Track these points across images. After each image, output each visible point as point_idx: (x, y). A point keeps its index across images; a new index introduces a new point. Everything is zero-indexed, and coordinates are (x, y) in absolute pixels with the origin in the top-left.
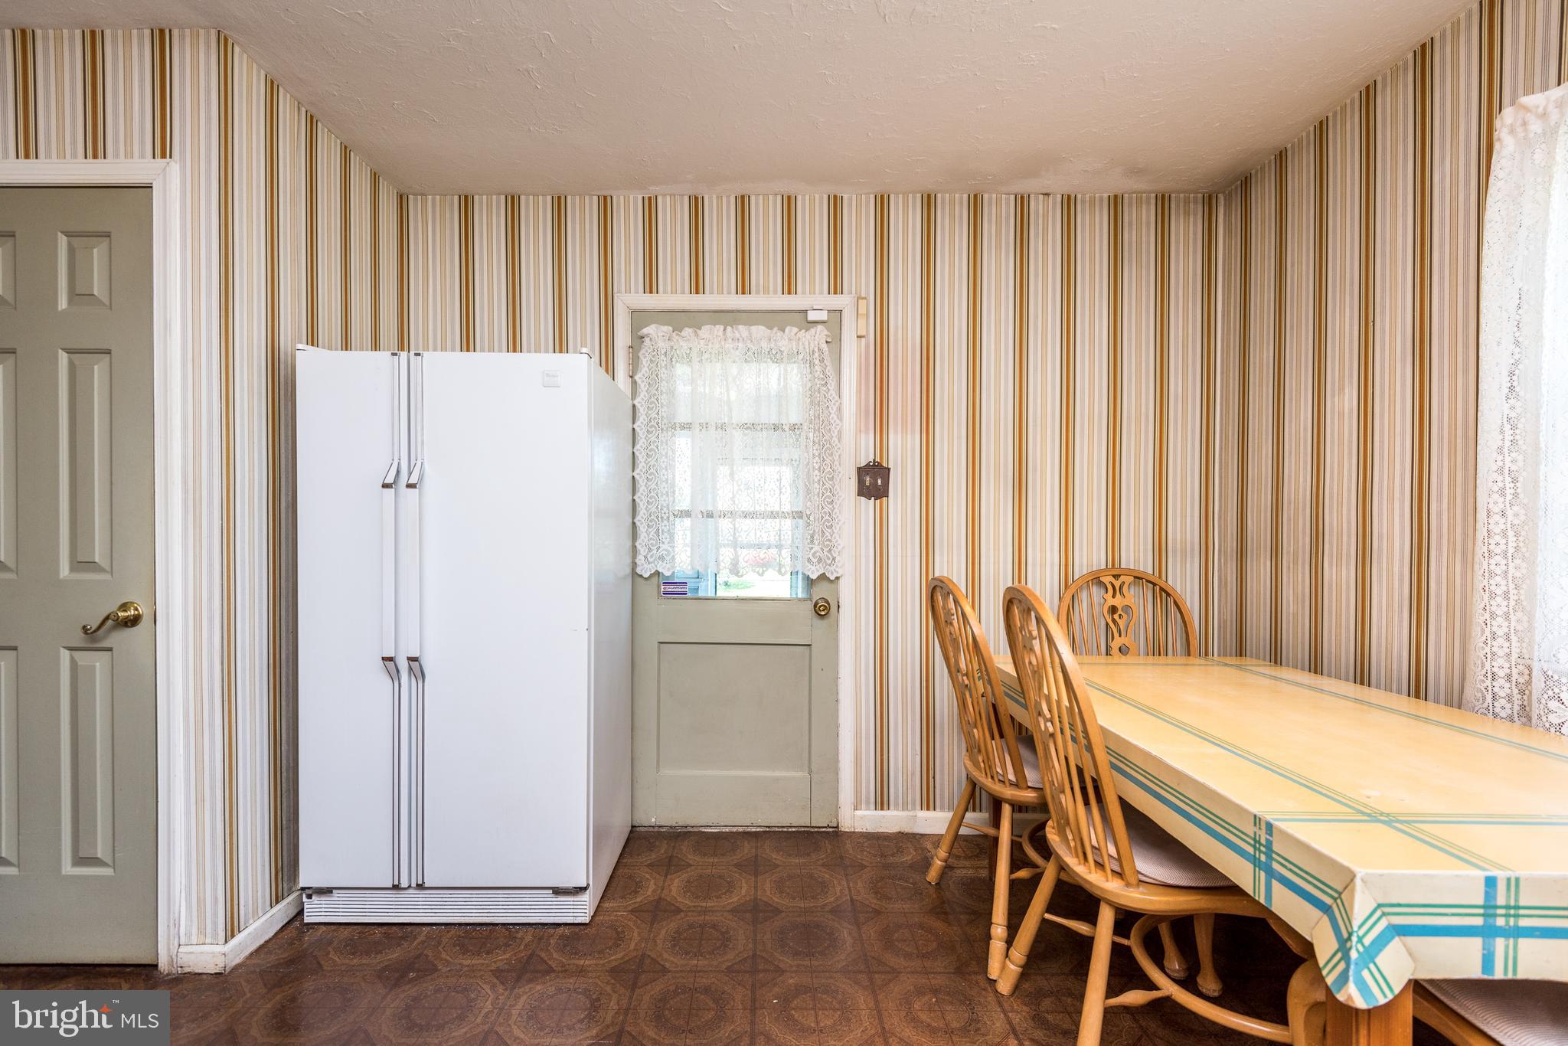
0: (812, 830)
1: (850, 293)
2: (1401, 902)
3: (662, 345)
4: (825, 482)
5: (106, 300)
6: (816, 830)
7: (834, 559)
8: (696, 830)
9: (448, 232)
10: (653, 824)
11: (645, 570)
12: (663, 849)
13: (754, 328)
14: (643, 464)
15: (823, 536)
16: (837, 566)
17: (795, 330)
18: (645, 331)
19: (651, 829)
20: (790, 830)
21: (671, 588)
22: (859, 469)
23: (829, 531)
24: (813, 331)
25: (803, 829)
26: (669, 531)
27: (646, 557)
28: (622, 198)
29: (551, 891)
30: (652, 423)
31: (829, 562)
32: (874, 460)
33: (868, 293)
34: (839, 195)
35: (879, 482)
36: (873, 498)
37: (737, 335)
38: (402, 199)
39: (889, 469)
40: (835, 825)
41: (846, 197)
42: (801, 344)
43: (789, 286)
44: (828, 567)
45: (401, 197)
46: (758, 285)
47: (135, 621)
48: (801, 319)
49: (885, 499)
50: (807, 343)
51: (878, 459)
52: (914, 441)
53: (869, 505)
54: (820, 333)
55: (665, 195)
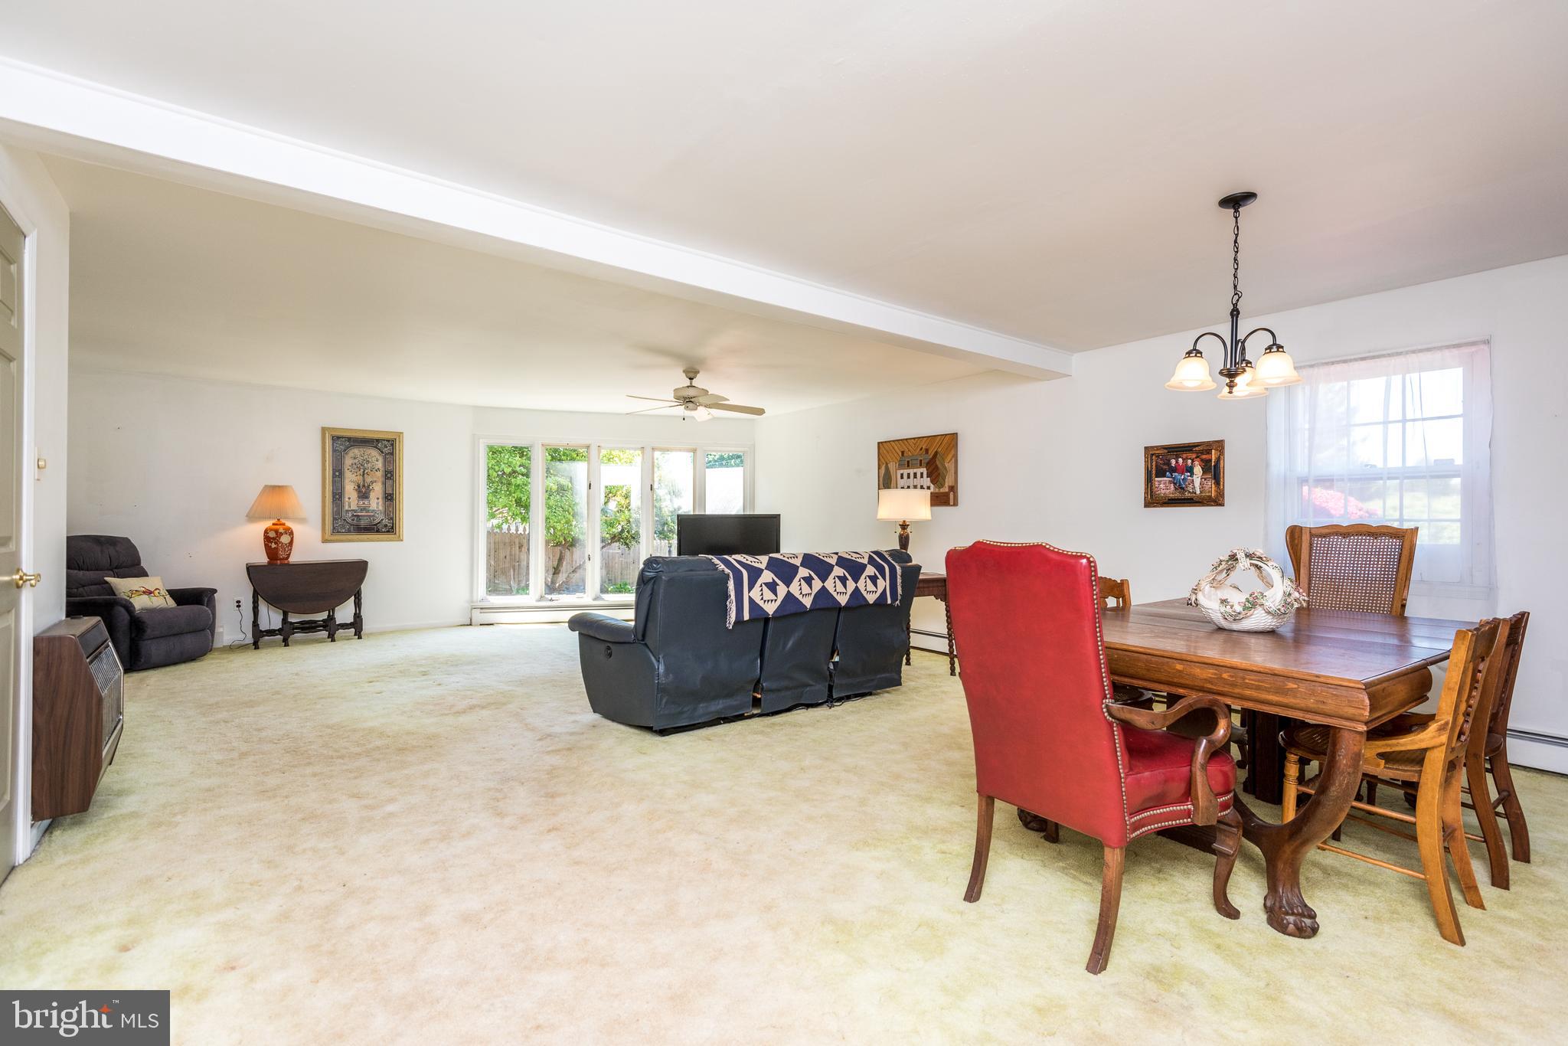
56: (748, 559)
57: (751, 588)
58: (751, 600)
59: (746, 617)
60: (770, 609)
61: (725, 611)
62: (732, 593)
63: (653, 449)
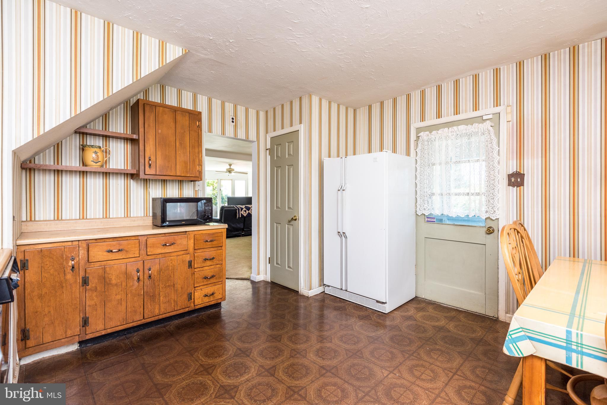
0: (486, 316)
1: (504, 105)
2: (530, 329)
3: (425, 138)
4: (490, 181)
5: (292, 154)
6: (488, 317)
7: (495, 211)
8: (438, 303)
9: (365, 117)
10: (423, 298)
11: (419, 213)
12: (423, 305)
13: (459, 127)
14: (419, 178)
15: (489, 203)
16: (496, 214)
17: (477, 124)
18: (419, 135)
19: (422, 299)
20: (476, 313)
21: (429, 220)
22: (508, 175)
23: (492, 200)
24: (485, 124)
25: (482, 315)
26: (427, 200)
27: (419, 209)
28: (414, 93)
29: (376, 301)
30: (422, 164)
31: (492, 213)
32: (516, 171)
33: (513, 103)
34: (498, 68)
35: (519, 180)
36: (516, 187)
37: (453, 130)
38: (355, 111)
39: (524, 174)
40: (497, 317)
41: (502, 68)
42: (479, 129)
43: (476, 108)
44: (491, 214)
45: (355, 110)
46: (463, 110)
47: (296, 220)
48: (481, 119)
49: (522, 187)
50: (482, 128)
51: (518, 170)
52: (538, 162)
53: (514, 190)
54: (488, 124)
55: (428, 88)
56: (241, 206)
57: (241, 211)
58: (241, 213)
59: (240, 217)
60: (245, 215)
61: (236, 216)
62: (238, 212)
63: (221, 180)
